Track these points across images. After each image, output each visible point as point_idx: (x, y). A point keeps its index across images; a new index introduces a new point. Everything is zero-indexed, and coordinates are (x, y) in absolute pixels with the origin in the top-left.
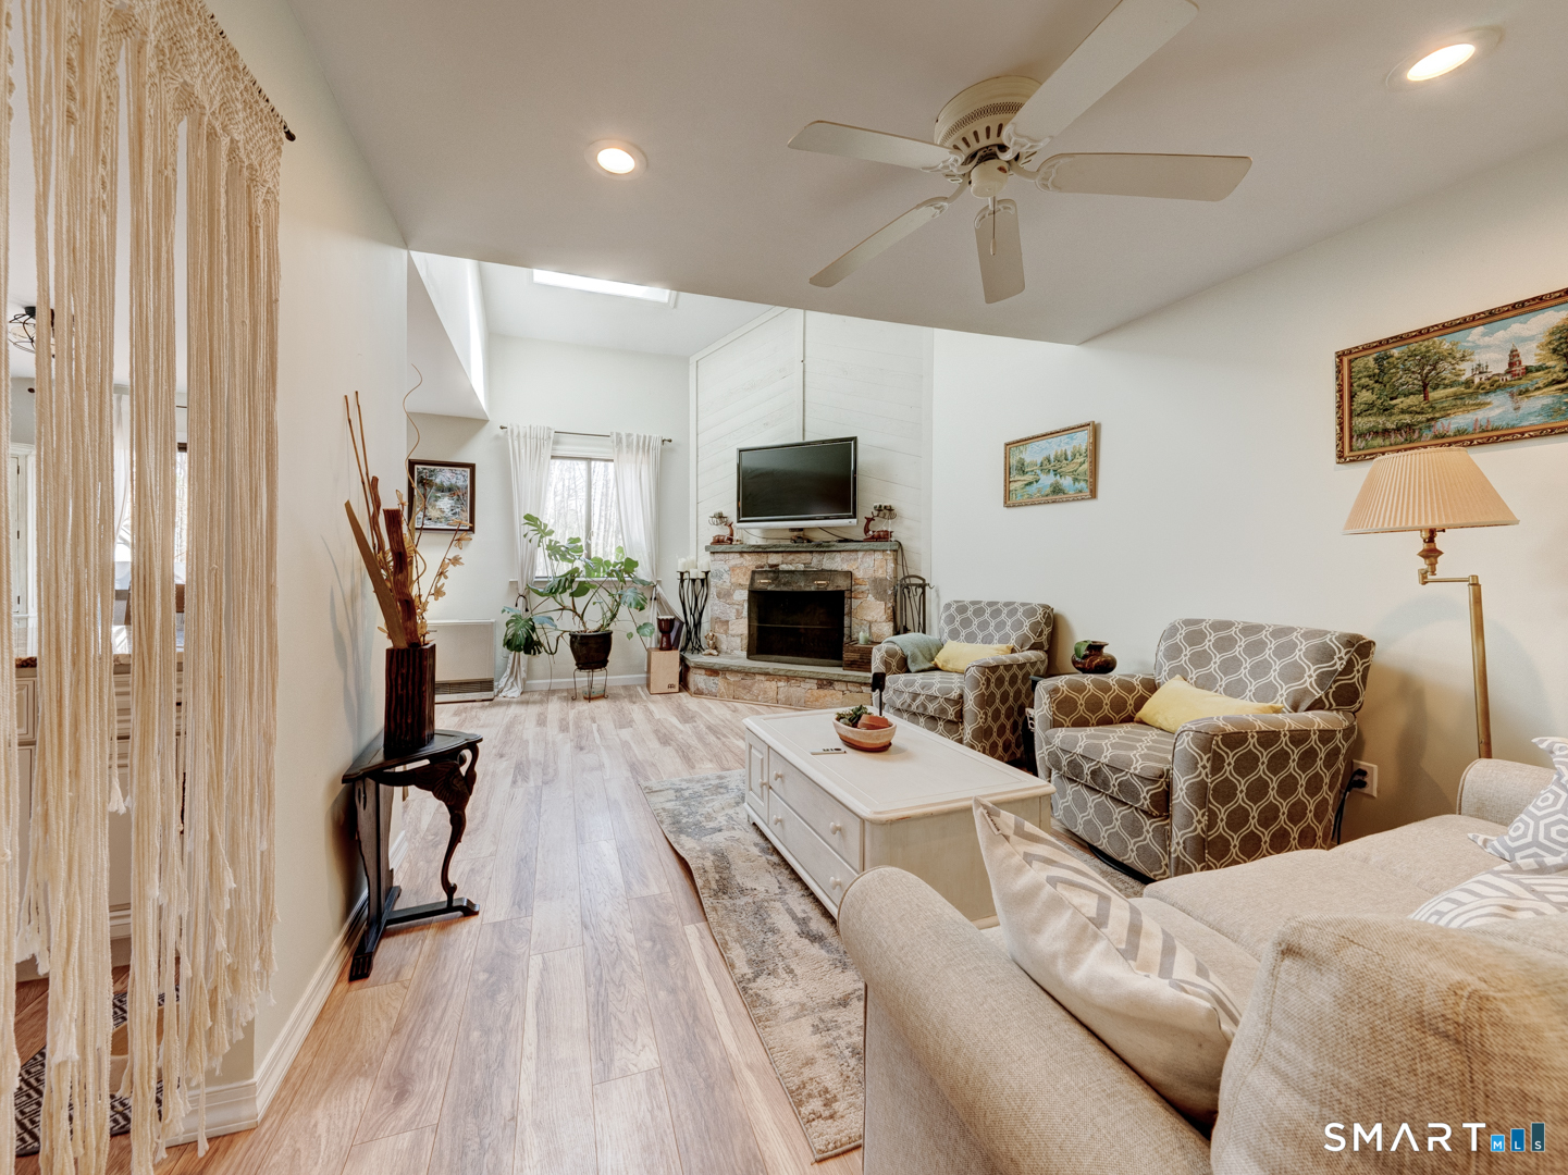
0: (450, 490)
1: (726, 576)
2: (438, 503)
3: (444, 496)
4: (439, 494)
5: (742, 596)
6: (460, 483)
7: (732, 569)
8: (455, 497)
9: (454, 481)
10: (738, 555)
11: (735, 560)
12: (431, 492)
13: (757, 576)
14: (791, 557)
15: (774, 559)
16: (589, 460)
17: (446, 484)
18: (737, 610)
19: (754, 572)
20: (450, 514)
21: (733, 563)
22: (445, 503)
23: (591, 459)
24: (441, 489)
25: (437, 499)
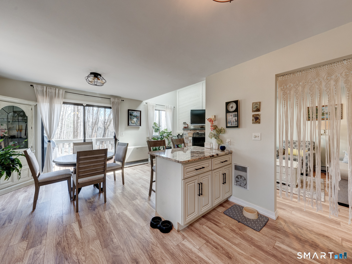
0: (136, 117)
1: (187, 135)
2: (134, 120)
3: (135, 118)
4: (134, 118)
5: (191, 138)
6: (138, 115)
7: (189, 133)
8: (137, 118)
9: (137, 114)
10: (190, 131)
11: (189, 131)
12: (132, 117)
13: (194, 135)
14: (201, 131)
15: (197, 131)
16: (159, 110)
17: (135, 115)
18: (190, 141)
19: (193, 134)
20: (136, 122)
21: (189, 132)
22: (135, 120)
23: (160, 110)
24: (134, 116)
25: (133, 118)
